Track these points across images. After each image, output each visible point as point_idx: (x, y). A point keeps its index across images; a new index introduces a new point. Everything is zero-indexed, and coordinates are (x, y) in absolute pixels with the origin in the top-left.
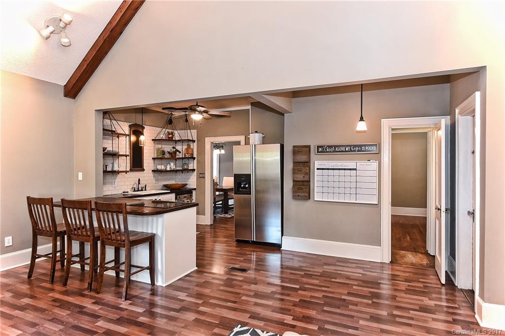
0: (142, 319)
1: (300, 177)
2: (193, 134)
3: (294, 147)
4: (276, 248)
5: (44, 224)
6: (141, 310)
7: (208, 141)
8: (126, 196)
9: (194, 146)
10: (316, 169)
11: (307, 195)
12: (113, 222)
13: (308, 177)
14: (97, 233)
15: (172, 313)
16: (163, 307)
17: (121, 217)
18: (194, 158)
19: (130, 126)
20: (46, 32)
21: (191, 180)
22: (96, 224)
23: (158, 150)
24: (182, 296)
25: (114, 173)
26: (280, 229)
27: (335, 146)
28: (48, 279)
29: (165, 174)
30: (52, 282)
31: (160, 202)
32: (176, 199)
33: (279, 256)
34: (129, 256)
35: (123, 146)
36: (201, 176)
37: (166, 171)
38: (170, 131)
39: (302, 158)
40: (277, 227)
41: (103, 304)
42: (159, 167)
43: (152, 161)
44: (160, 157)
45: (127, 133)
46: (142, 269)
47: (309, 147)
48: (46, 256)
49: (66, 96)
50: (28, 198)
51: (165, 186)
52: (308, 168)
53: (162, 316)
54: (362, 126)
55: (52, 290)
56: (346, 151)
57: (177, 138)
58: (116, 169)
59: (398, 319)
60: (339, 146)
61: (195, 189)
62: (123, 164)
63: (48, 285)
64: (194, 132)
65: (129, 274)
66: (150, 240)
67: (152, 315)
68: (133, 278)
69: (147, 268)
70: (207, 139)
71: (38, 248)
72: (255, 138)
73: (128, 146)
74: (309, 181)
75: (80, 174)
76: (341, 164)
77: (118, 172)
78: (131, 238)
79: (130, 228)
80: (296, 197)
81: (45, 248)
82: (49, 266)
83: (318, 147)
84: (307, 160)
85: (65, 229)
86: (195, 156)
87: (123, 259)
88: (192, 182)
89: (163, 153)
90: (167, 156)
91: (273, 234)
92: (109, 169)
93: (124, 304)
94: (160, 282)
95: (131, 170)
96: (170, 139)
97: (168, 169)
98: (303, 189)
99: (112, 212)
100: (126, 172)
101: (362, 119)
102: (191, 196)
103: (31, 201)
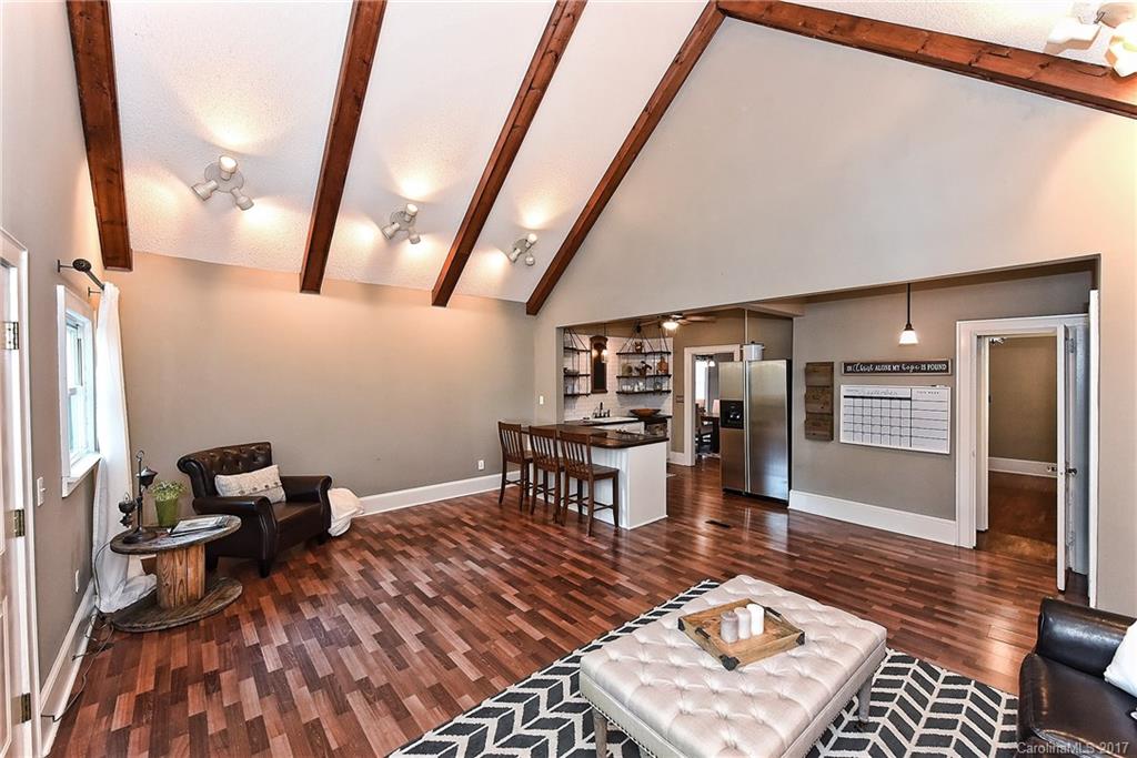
0: (605, 555)
1: (817, 408)
2: (668, 344)
3: (808, 364)
4: (781, 505)
5: (513, 450)
6: (604, 548)
7: (688, 353)
8: (586, 424)
9: (670, 360)
10: (842, 397)
11: (828, 434)
12: (577, 453)
13: (829, 408)
14: (561, 464)
15: (636, 556)
16: (626, 549)
17: (585, 448)
18: (670, 376)
19: (591, 339)
20: (513, 256)
21: (665, 405)
22: (560, 455)
23: (624, 366)
24: (648, 542)
25: (575, 396)
26: (787, 480)
27: (875, 364)
28: (517, 506)
29: (633, 397)
30: (521, 510)
31: (625, 433)
32: (645, 428)
33: (784, 516)
34: (592, 491)
35: (583, 364)
36: (679, 400)
37: (633, 393)
38: (639, 341)
39: (820, 380)
40: (783, 477)
41: (568, 536)
42: (625, 388)
43: (616, 380)
44: (627, 375)
45: (588, 348)
46: (605, 507)
47: (831, 364)
48: (515, 482)
49: (528, 313)
50: (500, 423)
51: (631, 411)
52: (829, 396)
53: (626, 556)
54: (908, 338)
55: (521, 517)
56: (892, 371)
57: (647, 349)
58: (576, 391)
59: (937, 615)
60: (880, 364)
61: (670, 417)
62: (584, 385)
63: (517, 512)
64: (670, 341)
65: (592, 511)
66: (613, 476)
67: (616, 554)
68: (596, 516)
69: (609, 507)
70: (686, 350)
71: (508, 474)
72: (752, 352)
73: (589, 364)
74: (832, 414)
75: (542, 398)
76: (885, 390)
77: (579, 395)
78: (595, 472)
79: (593, 462)
80: (809, 436)
81: (514, 475)
82: (517, 494)
83: (846, 365)
84: (829, 384)
85: (531, 456)
86: (671, 372)
87: (586, 494)
88: (666, 407)
89: (630, 369)
90: (635, 373)
91: (776, 486)
92: (569, 392)
93: (587, 540)
94: (624, 524)
95: (592, 392)
96: (639, 352)
97: (636, 390)
98: (822, 425)
99: (576, 443)
100: (587, 395)
101: (909, 327)
102: (666, 426)
103: (502, 426)
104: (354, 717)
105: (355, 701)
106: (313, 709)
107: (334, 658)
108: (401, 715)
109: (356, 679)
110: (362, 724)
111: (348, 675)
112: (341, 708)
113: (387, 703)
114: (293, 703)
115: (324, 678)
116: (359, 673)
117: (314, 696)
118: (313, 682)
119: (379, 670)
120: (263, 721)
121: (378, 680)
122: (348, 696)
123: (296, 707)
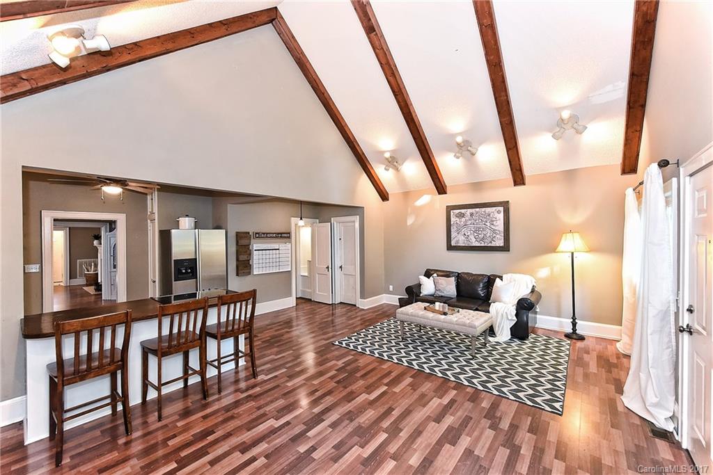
104: (512, 419)
105: (505, 425)
106: (526, 439)
107: (491, 454)
108: (495, 406)
109: (494, 432)
110: (512, 414)
111: (495, 437)
112: (514, 427)
113: (495, 413)
114: (534, 449)
115: (508, 448)
116: (490, 433)
117: (522, 443)
118: (515, 452)
119: (479, 425)
120: (556, 455)
121: (486, 423)
122: (506, 429)
123: (534, 447)
